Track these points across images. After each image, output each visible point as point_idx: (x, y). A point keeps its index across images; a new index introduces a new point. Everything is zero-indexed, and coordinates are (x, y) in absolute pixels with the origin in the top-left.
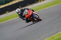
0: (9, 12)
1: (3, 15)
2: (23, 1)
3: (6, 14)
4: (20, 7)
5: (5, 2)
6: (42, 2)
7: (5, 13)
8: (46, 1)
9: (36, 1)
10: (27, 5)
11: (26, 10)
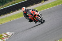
0: (44, 1)
1: (38, 4)
7: (41, 2)
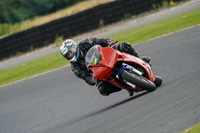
2: (110, 4)
3: (54, 45)
4: (101, 22)
5: (51, 6)
6: (173, 9)
8: (187, 3)
9: (154, 6)
10: (124, 18)
11: (97, 46)
